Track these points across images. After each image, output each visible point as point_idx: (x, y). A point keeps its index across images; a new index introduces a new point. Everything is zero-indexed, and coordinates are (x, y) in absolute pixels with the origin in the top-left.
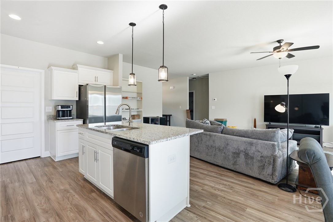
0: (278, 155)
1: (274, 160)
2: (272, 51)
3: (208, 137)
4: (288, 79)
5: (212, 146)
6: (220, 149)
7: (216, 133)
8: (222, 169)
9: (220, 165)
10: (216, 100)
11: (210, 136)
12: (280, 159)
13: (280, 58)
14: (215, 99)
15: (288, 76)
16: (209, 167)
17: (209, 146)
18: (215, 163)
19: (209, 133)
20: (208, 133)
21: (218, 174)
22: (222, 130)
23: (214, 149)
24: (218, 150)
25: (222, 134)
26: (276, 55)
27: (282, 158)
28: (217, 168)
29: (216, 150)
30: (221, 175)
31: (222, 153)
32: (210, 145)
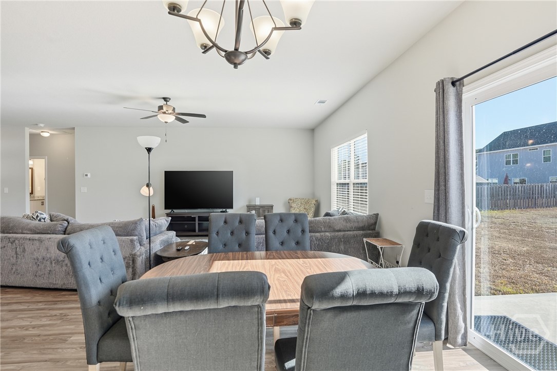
0: (138, 253)
1: (133, 260)
2: (157, 110)
3: (37, 243)
4: (149, 153)
5: (44, 259)
6: (58, 261)
7: (53, 234)
8: (64, 293)
9: (60, 287)
10: (89, 175)
11: (40, 241)
12: (141, 257)
13: (166, 122)
14: (86, 175)
15: (149, 150)
16: (38, 296)
17: (38, 259)
18: (51, 286)
19: (39, 235)
20: (37, 236)
21: (49, 303)
22: (66, 229)
23: (48, 263)
24: (55, 263)
25: (65, 234)
26: (162, 118)
27: (144, 256)
28: (53, 293)
29: (51, 263)
30: (55, 302)
31: (62, 266)
32: (40, 258)
